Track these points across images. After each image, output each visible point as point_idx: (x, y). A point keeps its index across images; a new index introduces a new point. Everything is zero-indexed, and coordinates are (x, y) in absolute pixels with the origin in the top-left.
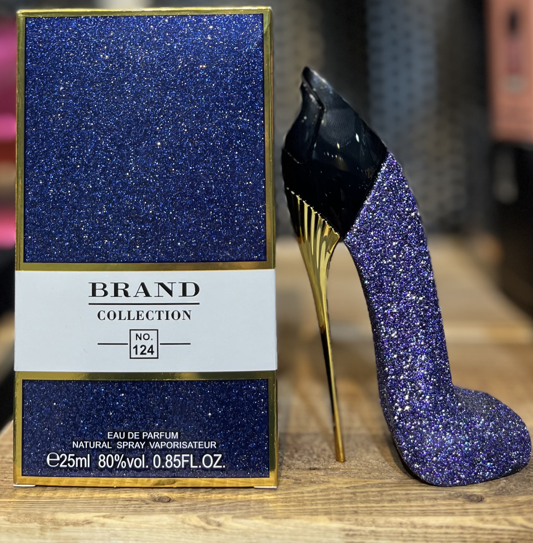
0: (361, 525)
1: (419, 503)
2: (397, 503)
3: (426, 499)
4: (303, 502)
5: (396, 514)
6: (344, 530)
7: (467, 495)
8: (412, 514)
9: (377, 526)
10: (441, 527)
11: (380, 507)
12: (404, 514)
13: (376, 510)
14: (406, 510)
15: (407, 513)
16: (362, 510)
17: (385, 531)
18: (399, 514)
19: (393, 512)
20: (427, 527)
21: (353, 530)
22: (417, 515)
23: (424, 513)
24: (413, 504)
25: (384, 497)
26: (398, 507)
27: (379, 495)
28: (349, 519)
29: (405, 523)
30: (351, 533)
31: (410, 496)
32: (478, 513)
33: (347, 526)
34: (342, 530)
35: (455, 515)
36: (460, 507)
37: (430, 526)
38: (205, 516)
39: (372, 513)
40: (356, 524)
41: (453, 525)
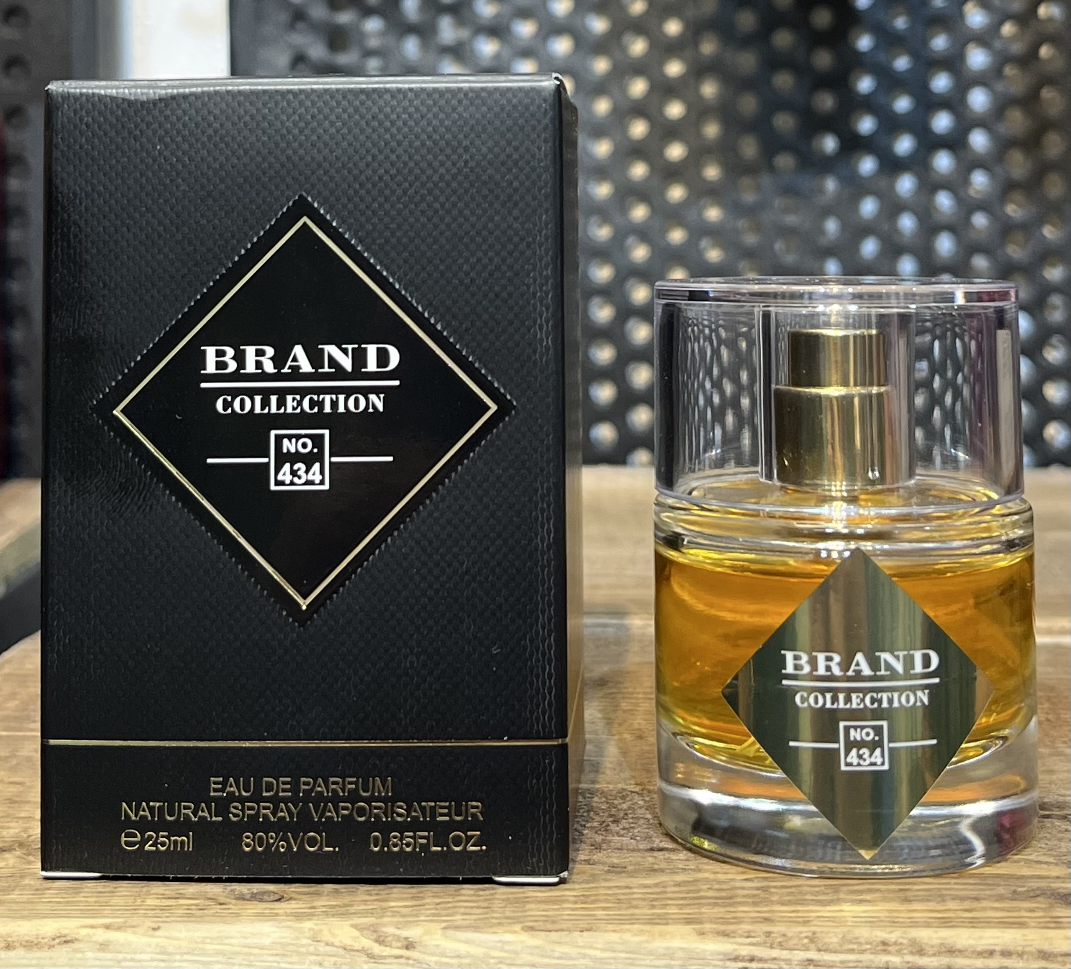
0: (781, 946)
3: (953, 899)
4: (629, 903)
5: (872, 923)
6: (736, 959)
8: (915, 924)
9: (819, 950)
10: (991, 953)
12: (894, 923)
13: (819, 917)
14: (897, 917)
15: (902, 923)
16: (782, 917)
17: (842, 962)
18: (880, 923)
19: (863, 920)
20: (951, 951)
21: (761, 960)
22: (927, 925)
23: (946, 923)
24: (916, 906)
25: (843, 895)
26: (878, 911)
27: (829, 891)
28: (749, 932)
29: (895, 943)
30: (754, 965)
31: (908, 894)
33: (743, 947)
34: (729, 959)
35: (1028, 927)
36: (1041, 914)
37: (960, 951)
38: (372, 925)
39: (809, 921)
40: (768, 945)
41: (1020, 949)
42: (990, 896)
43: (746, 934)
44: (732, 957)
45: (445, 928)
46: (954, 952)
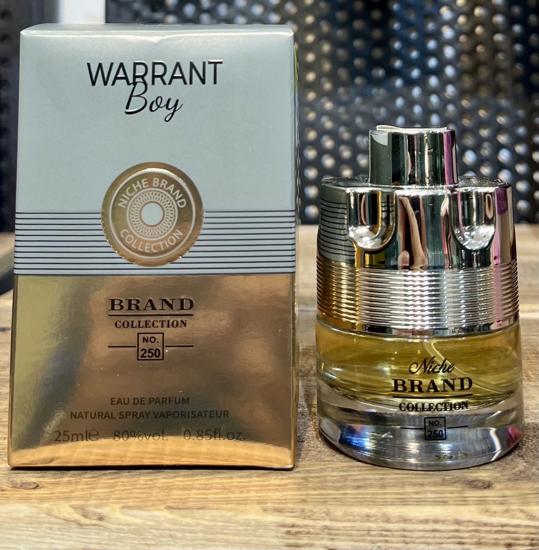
0: (310, 518)
1: (397, 490)
2: (366, 490)
3: (409, 485)
5: (361, 503)
6: (284, 526)
7: (468, 481)
8: (386, 503)
9: (331, 520)
10: (427, 521)
11: (340, 494)
12: (374, 503)
13: (333, 498)
14: (378, 498)
15: (379, 502)
16: (312, 498)
17: (344, 527)
18: (366, 503)
19: (357, 500)
20: (405, 520)
21: (298, 526)
22: (393, 504)
23: (404, 502)
24: (389, 490)
25: (348, 483)
26: (367, 494)
27: (341, 480)
28: (292, 509)
29: (374, 516)
30: (294, 530)
31: (386, 481)
32: (482, 502)
33: (289, 519)
34: (280, 526)
35: (448, 505)
36: (457, 495)
37: (410, 520)
38: (82, 506)
39: (327, 501)
40: (303, 517)
41: (444, 518)
42: (430, 483)
43: (290, 510)
44: (282, 524)
45: (122, 508)
46: (407, 520)
